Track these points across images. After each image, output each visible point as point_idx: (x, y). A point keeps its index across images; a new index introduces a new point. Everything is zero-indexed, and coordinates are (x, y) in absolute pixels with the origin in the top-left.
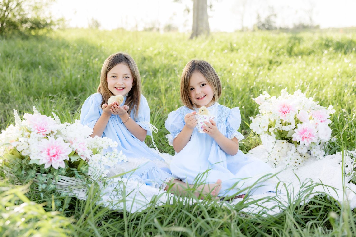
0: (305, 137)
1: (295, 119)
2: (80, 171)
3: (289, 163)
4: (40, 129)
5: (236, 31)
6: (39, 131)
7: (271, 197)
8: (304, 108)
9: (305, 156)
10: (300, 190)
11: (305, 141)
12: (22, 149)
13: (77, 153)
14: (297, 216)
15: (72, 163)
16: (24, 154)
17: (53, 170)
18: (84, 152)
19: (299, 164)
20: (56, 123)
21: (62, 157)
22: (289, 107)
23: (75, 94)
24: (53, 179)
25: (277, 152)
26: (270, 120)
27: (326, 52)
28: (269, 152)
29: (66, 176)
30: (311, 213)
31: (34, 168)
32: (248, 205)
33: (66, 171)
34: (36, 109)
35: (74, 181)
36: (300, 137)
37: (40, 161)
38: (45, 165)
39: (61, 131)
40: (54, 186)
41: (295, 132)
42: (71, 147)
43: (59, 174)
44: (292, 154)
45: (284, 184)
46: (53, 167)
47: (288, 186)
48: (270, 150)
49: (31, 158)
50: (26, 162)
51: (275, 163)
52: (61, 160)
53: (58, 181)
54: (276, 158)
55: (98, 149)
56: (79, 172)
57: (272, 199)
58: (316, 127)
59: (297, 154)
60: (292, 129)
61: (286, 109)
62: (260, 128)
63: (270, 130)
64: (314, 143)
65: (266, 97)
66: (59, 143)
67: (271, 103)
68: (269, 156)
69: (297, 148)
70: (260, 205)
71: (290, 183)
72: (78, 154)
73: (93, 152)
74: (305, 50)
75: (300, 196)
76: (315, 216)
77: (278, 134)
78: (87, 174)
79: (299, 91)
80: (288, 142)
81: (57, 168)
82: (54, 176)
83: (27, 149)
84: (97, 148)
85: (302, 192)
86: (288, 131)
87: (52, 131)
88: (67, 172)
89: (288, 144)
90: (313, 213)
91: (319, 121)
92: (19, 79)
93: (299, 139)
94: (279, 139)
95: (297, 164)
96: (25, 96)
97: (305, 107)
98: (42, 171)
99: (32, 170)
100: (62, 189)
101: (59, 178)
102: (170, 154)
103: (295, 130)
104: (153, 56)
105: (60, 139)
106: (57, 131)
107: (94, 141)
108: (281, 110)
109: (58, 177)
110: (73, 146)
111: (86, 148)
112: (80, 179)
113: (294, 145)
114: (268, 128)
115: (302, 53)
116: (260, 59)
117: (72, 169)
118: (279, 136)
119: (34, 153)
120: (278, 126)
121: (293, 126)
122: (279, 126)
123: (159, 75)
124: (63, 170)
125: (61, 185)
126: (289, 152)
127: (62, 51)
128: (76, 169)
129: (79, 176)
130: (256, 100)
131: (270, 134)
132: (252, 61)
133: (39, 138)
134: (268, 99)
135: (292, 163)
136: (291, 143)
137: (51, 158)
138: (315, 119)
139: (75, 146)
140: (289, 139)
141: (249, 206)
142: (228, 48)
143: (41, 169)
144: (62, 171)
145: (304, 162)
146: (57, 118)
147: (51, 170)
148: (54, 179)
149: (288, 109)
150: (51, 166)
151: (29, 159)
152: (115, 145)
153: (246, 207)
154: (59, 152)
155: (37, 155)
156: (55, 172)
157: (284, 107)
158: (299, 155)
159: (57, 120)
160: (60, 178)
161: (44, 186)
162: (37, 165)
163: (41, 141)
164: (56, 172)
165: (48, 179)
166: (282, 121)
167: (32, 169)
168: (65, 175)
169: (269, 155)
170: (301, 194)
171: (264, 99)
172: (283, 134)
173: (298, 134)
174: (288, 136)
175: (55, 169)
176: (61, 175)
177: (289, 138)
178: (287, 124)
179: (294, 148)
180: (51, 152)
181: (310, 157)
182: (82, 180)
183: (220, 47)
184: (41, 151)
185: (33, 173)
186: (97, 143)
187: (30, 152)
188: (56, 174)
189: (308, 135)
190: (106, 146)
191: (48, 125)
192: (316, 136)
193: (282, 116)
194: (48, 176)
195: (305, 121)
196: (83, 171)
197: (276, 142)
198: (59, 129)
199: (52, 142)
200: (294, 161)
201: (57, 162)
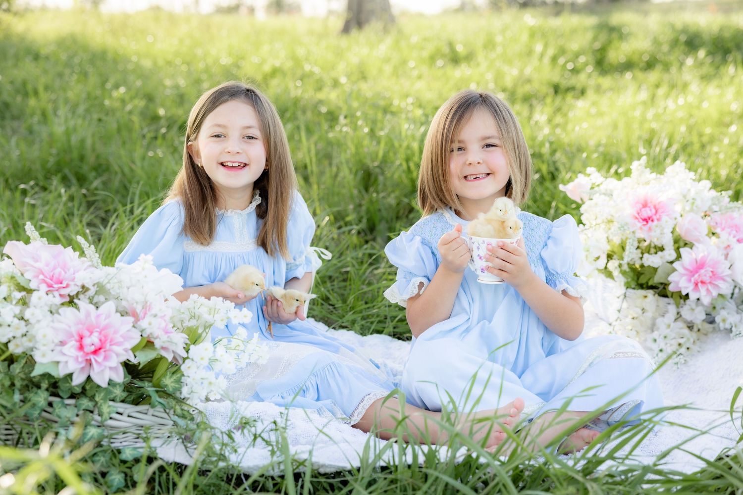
0: (703, 282)
2: (160, 387)
3: (664, 348)
4: (50, 282)
5: (446, 12)
6: (50, 286)
8: (695, 208)
9: (700, 327)
11: (703, 292)
12: (10, 336)
13: (153, 343)
15: (140, 368)
16: (14, 349)
17: (91, 388)
18: (169, 340)
19: (688, 348)
20: (90, 263)
21: (118, 355)
22: (657, 207)
23: (82, 180)
24: (92, 412)
25: (629, 320)
26: (610, 241)
27: (690, 61)
28: (611, 321)
29: (125, 403)
31: (44, 385)
33: (124, 391)
34: (33, 228)
35: (146, 414)
36: (690, 281)
37: (61, 366)
38: (74, 377)
39: (108, 286)
40: (99, 430)
41: (674, 270)
42: (136, 327)
43: (109, 397)
44: (669, 326)
46: (92, 381)
48: (612, 315)
49: (36, 358)
50: (22, 371)
52: (115, 362)
53: (108, 418)
55: (200, 330)
56: (157, 392)
58: (726, 256)
59: (680, 324)
60: (668, 262)
61: (651, 210)
62: (588, 260)
63: (613, 265)
64: (722, 295)
65: (594, 181)
66: (105, 319)
67: (611, 196)
69: (681, 310)
72: (154, 345)
73: (188, 336)
74: (635, 58)
77: (631, 274)
78: (178, 395)
79: (679, 166)
80: (657, 295)
81: (104, 384)
82: (96, 403)
83: (23, 336)
84: (197, 328)
86: (656, 266)
87: (83, 287)
88: (128, 391)
89: (657, 301)
91: (735, 240)
93: (686, 288)
94: (634, 289)
95: (683, 350)
97: (696, 206)
98: (63, 391)
99: (39, 391)
100: (115, 436)
101: (112, 409)
102: (356, 332)
103: (675, 265)
105: (109, 307)
106: (96, 286)
107: (189, 309)
108: (638, 214)
109: (108, 408)
110: (143, 324)
111: (170, 326)
112: (162, 410)
113: (673, 302)
114: (605, 260)
117: (138, 383)
118: (633, 279)
119: (44, 345)
120: (631, 255)
121: (670, 255)
122: (634, 256)
124: (118, 386)
125: (114, 428)
126: (660, 321)
128: (150, 384)
129: (161, 400)
130: (569, 190)
131: (609, 275)
133: (51, 305)
134: (599, 186)
135: (671, 347)
136: (665, 296)
137: (88, 358)
138: (724, 235)
139: (148, 325)
140: (659, 286)
142: (444, 55)
143: (62, 388)
144: (115, 391)
146: (90, 250)
147: (88, 387)
148: (96, 412)
149: (657, 212)
150: (89, 378)
151: (31, 362)
152: (245, 316)
154: (109, 341)
155: (52, 351)
156: (100, 393)
157: (645, 205)
158: (685, 326)
159: (93, 256)
160: (115, 409)
161: (72, 432)
162: (51, 377)
163: (59, 313)
164: (102, 394)
165: (81, 412)
166: (641, 241)
167: (39, 387)
168: (123, 401)
169: (610, 329)
171: (590, 187)
173: (683, 275)
174: (657, 279)
175: (99, 386)
176: (113, 400)
177: (659, 284)
178: (653, 251)
179: (672, 310)
180: (87, 341)
181: (711, 330)
182: (167, 411)
183: (426, 54)
184: (61, 340)
185: (41, 398)
186: (197, 314)
187: (30, 345)
188: (102, 399)
189: (708, 275)
190: (222, 320)
191: (72, 271)
192: (729, 280)
193: (641, 228)
194: (81, 404)
195: (698, 241)
196: (170, 386)
197: (625, 296)
198: (101, 280)
199: (88, 315)
200: (675, 343)
201: (105, 367)
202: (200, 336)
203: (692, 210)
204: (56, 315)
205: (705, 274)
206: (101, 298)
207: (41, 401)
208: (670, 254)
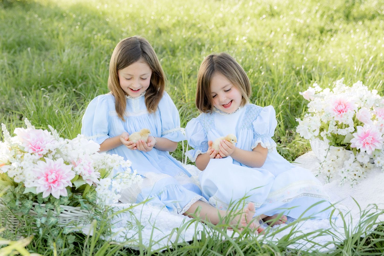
0: (367, 143)
1: (354, 120)
2: (85, 199)
3: (347, 177)
4: (34, 148)
6: (34, 150)
7: (323, 230)
9: (367, 166)
10: (360, 220)
11: (367, 148)
12: (15, 174)
13: (82, 177)
14: (356, 254)
15: (76, 189)
16: (17, 180)
17: (53, 199)
18: (90, 175)
19: (359, 176)
20: (54, 138)
21: (64, 184)
22: (346, 105)
24: (53, 210)
25: (330, 162)
26: (322, 122)
28: (321, 162)
30: (374, 248)
31: (31, 198)
32: (296, 240)
33: (69, 200)
34: (28, 121)
35: (79, 211)
36: (361, 143)
37: (37, 189)
38: (44, 194)
39: (61, 150)
40: (56, 219)
41: (354, 137)
42: (73, 170)
43: (61, 203)
44: (351, 165)
45: (341, 213)
46: (52, 196)
47: (345, 215)
48: (322, 159)
49: (25, 185)
50: (20, 190)
51: (329, 176)
52: (62, 187)
53: (60, 212)
54: (330, 170)
55: (107, 170)
56: (84, 201)
57: (325, 232)
58: (381, 130)
59: (356, 164)
60: (351, 133)
61: (342, 106)
62: (309, 131)
63: (322, 134)
64: (378, 150)
65: (316, 90)
66: (58, 167)
67: (323, 98)
68: (321, 168)
69: (357, 157)
70: (310, 240)
71: (348, 211)
72: (82, 179)
73: (101, 173)
75: (360, 228)
76: (380, 251)
77: (333, 138)
78: (94, 202)
79: (359, 83)
80: (345, 149)
81: (58, 197)
82: (55, 206)
83: (21, 174)
84: (105, 169)
85: (363, 223)
86: (344, 135)
87: (49, 150)
88: (71, 200)
89: (345, 152)
90: (377, 247)
92: (4, 66)
93: (359, 146)
94: (334, 146)
95: (356, 177)
96: (13, 89)
97: (367, 104)
98: (39, 200)
99: (28, 201)
100: (65, 221)
103: (354, 134)
104: (170, 26)
105: (60, 161)
106: (56, 150)
107: (102, 160)
108: (336, 108)
110: (77, 169)
111: (92, 169)
113: (353, 153)
114: (319, 132)
115: (362, 17)
116: (308, 26)
117: (75, 196)
118: (333, 141)
119: (30, 179)
120: (332, 129)
122: (334, 129)
123: (179, 54)
124: (66, 198)
125: (63, 217)
126: (346, 163)
127: (56, 24)
128: (82, 197)
129: (86, 205)
130: (305, 94)
131: (322, 139)
132: (298, 30)
133: (34, 160)
134: (319, 92)
135: (350, 177)
136: (349, 149)
137: (50, 185)
138: (380, 119)
139: (79, 169)
140: (346, 145)
141: (296, 242)
142: (267, 12)
144: (65, 200)
145: (365, 173)
146: (55, 132)
147: (51, 198)
148: (55, 210)
149: (345, 107)
150: (51, 194)
152: (128, 164)
153: (292, 243)
154: (60, 177)
155: (33, 182)
156: (56, 202)
157: (340, 104)
158: (359, 165)
159: (56, 135)
161: (43, 220)
162: (33, 194)
163: (37, 164)
164: (57, 202)
165: (48, 210)
166: (337, 122)
167: (28, 198)
168: (68, 205)
169: (320, 166)
170: (361, 226)
171: (314, 93)
172: (338, 138)
173: (358, 140)
174: (344, 142)
175: (56, 199)
176: (63, 205)
177: (346, 143)
178: (344, 126)
179: (352, 157)
180: (50, 177)
181: (372, 167)
182: (89, 210)
184: (37, 176)
185: (29, 204)
186: (106, 162)
187: (24, 178)
188: (57, 204)
189: (370, 140)
190: (117, 166)
191: (45, 142)
192: (382, 142)
193: (337, 116)
194: (47, 206)
195: (366, 122)
196: (90, 199)
197: (329, 149)
198: (58, 147)
199: (50, 164)
200: (353, 174)
201: (58, 189)
202: (107, 173)
203: (364, 106)
204: (35, 164)
205: (369, 139)
206: (58, 155)
207: (29, 206)
208: (351, 129)
